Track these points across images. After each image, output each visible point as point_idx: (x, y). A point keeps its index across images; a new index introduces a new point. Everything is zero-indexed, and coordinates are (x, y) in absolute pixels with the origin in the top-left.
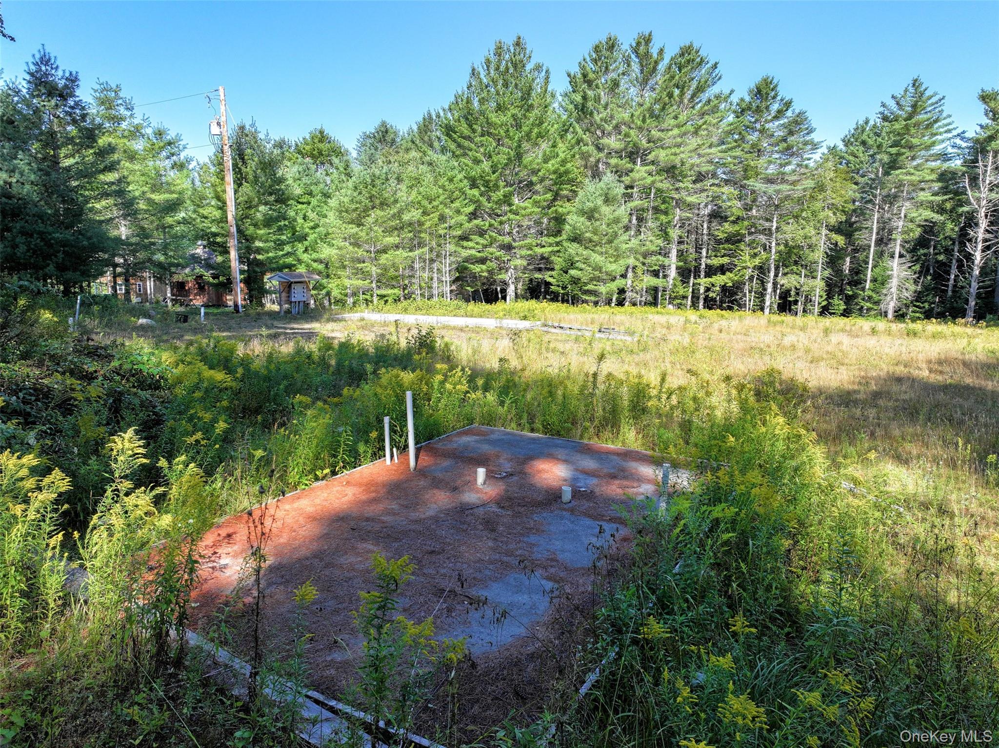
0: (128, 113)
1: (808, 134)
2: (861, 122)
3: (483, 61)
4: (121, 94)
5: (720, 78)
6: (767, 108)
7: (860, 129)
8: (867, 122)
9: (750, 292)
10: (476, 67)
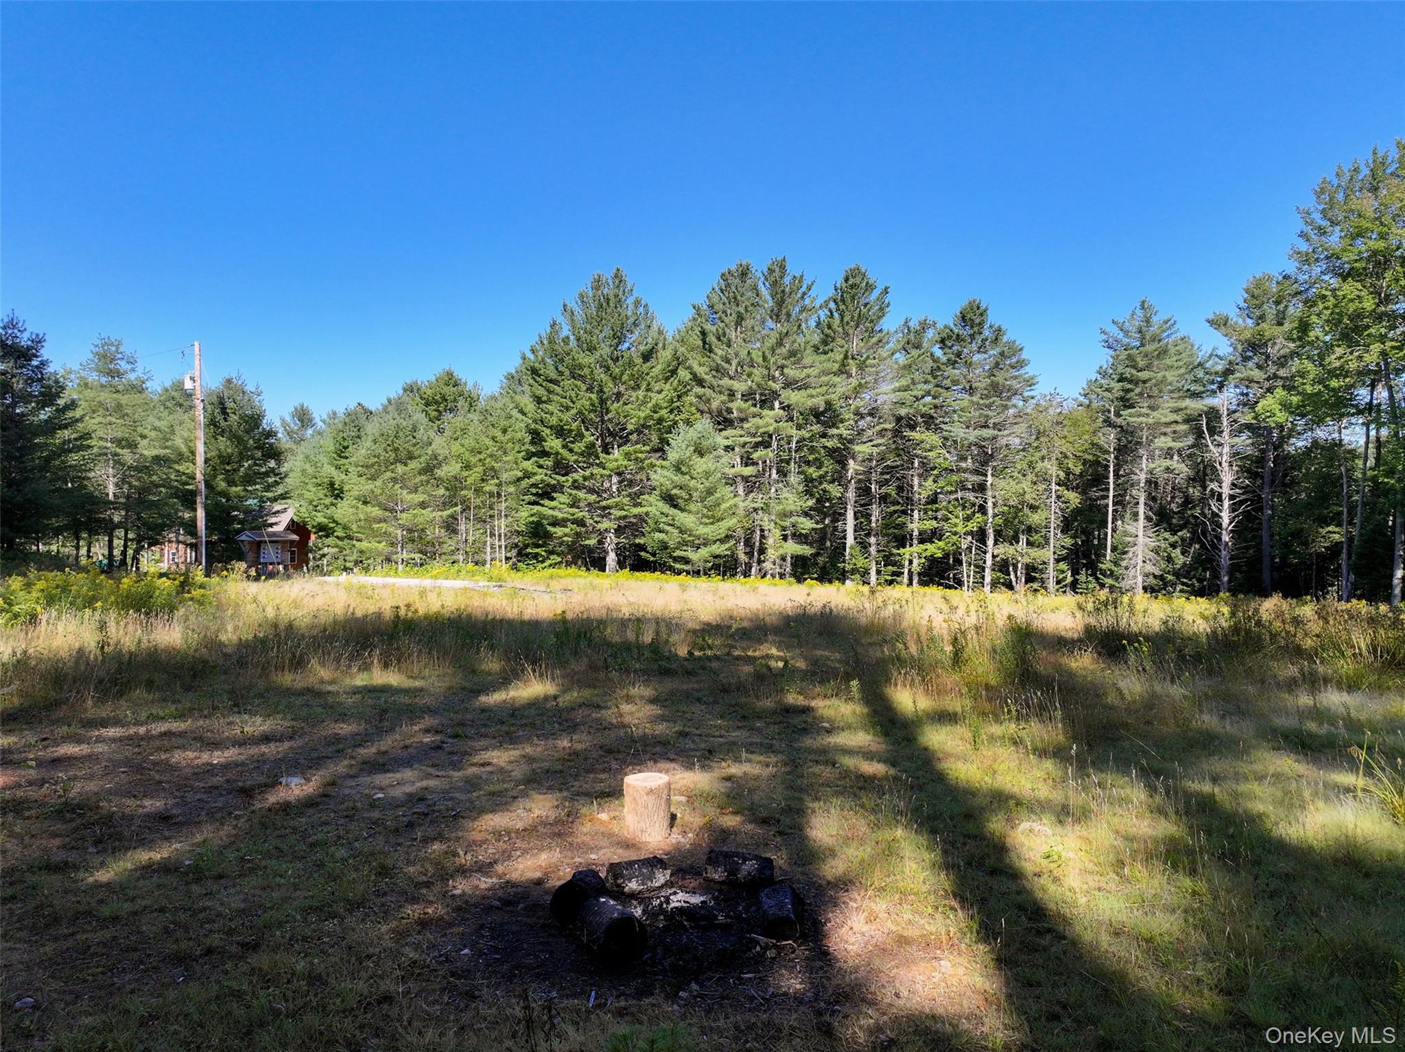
0: (129, 367)
3: (578, 295)
4: (121, 350)
9: (969, 565)
10: (568, 302)
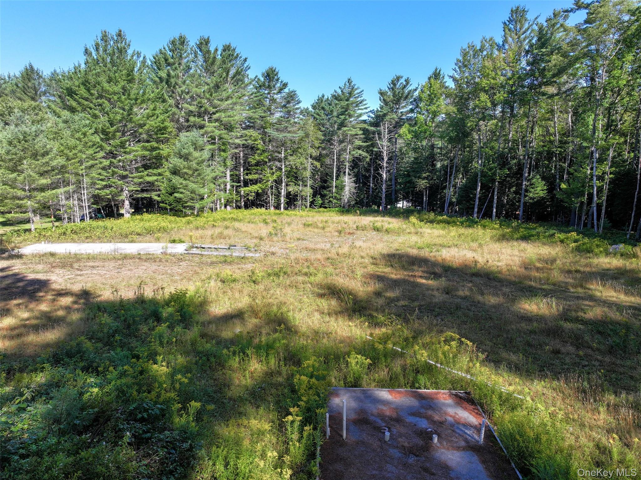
1: (298, 103)
2: (320, 96)
3: (94, 44)
5: (249, 68)
6: (274, 86)
7: (320, 100)
8: (323, 96)
9: (272, 195)
10: (88, 47)
